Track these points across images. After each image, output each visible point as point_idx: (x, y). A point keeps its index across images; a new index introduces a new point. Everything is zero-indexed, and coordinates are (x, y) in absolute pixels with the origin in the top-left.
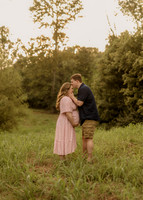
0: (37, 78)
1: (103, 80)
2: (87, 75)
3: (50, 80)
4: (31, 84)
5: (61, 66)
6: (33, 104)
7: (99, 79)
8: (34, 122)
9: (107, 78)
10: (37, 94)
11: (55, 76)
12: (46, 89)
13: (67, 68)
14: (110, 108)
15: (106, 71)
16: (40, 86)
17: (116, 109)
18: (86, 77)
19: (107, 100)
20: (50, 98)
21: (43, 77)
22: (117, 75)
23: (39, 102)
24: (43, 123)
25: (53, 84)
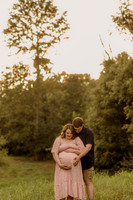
0: (15, 116)
1: (100, 115)
2: (79, 109)
3: (31, 118)
4: (8, 124)
5: (45, 100)
6: (11, 149)
7: (95, 113)
8: (14, 173)
9: (105, 111)
10: (16, 136)
11: (39, 113)
12: (27, 130)
13: (53, 102)
14: (111, 150)
15: (104, 103)
16: (19, 126)
17: (118, 150)
18: (77, 111)
19: (107, 140)
20: (32, 140)
21: (23, 114)
22: (117, 108)
23: (18, 147)
24: (26, 174)
25: (36, 123)
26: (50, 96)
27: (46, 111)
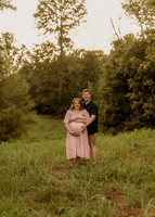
0: (43, 84)
1: (109, 85)
2: (94, 79)
3: (56, 86)
4: (38, 90)
5: (67, 71)
6: (40, 110)
7: (105, 84)
8: (42, 128)
9: (113, 82)
10: (44, 100)
11: (62, 82)
12: (52, 95)
13: (73, 73)
14: (117, 112)
15: (112, 76)
16: (46, 92)
18: (92, 82)
19: (114, 105)
20: (57, 103)
21: (49, 82)
22: (122, 80)
23: (46, 108)
24: (51, 129)
25: (59, 89)
26: (71, 68)
27: (67, 80)
